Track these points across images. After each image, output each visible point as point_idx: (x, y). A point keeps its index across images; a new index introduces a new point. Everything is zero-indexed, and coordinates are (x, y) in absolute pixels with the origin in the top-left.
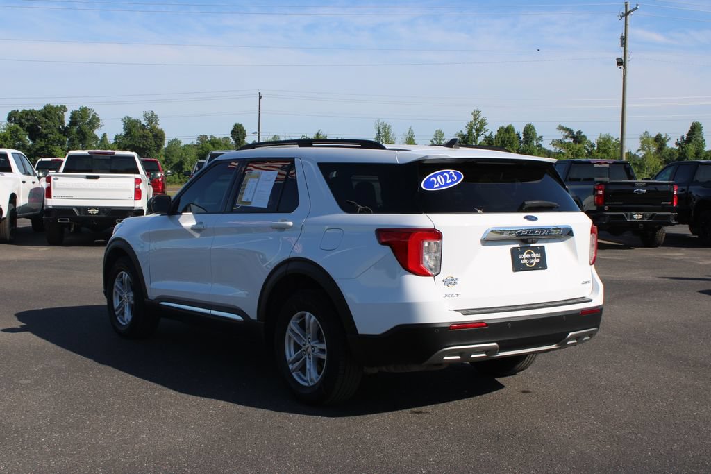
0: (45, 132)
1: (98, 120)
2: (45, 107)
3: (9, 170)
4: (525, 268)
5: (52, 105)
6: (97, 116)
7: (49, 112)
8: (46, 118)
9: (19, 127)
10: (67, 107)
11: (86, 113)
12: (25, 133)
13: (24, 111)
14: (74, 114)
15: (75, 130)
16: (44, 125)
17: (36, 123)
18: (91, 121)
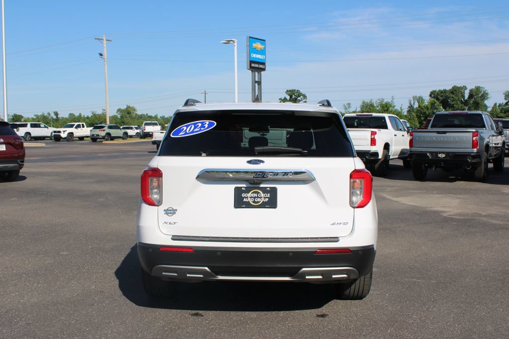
0: (452, 103)
1: (487, 94)
2: (453, 88)
3: (385, 127)
4: (248, 205)
5: (457, 86)
6: (486, 92)
7: (455, 90)
8: (453, 94)
9: (436, 101)
10: (467, 87)
11: (479, 90)
12: (440, 104)
13: (440, 91)
14: (471, 91)
15: (472, 102)
16: (452, 99)
17: (447, 97)
18: (482, 95)
